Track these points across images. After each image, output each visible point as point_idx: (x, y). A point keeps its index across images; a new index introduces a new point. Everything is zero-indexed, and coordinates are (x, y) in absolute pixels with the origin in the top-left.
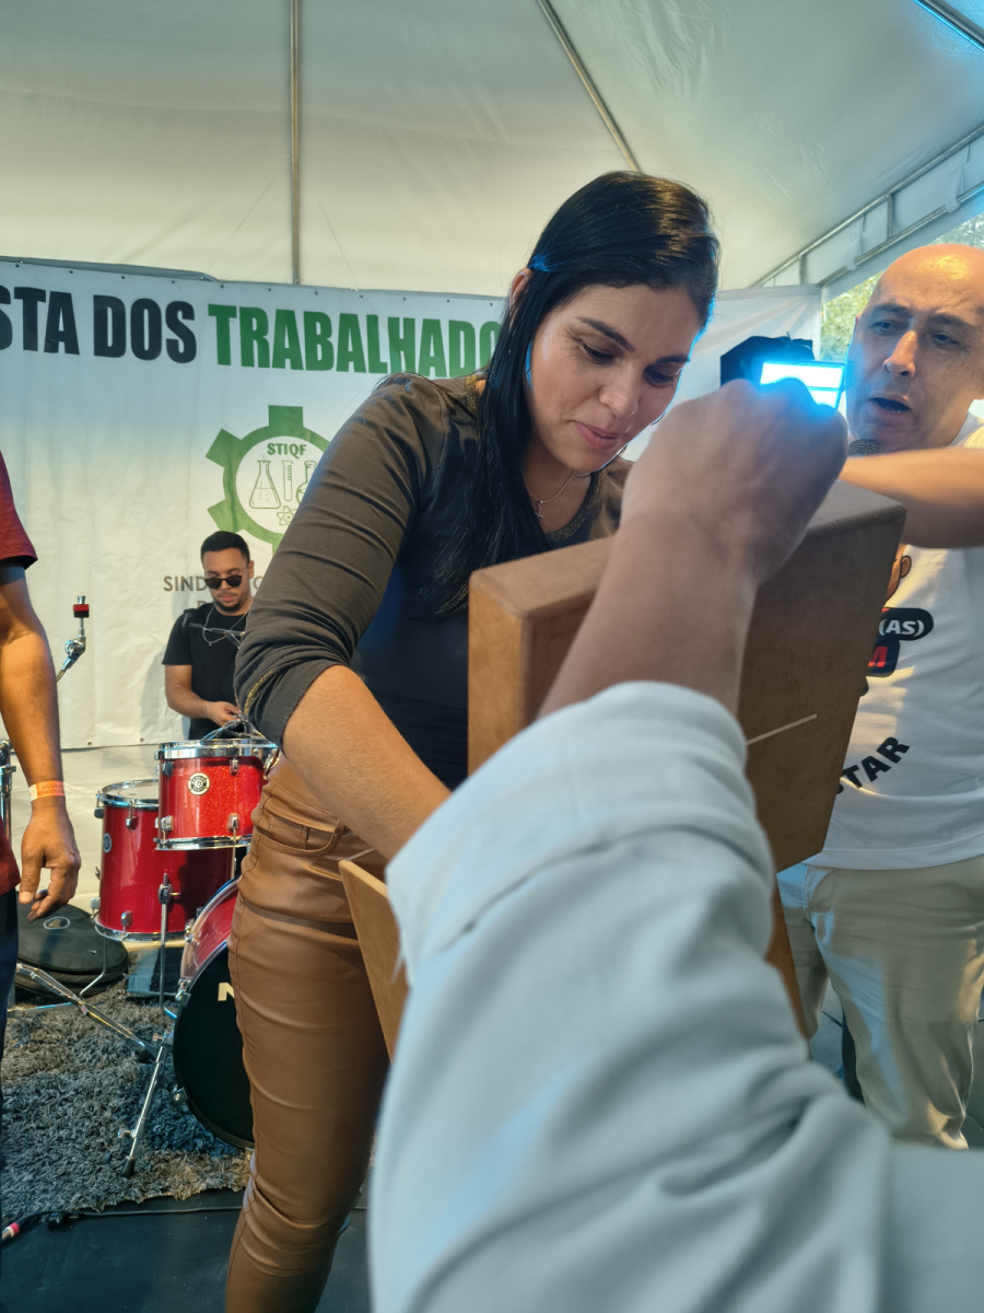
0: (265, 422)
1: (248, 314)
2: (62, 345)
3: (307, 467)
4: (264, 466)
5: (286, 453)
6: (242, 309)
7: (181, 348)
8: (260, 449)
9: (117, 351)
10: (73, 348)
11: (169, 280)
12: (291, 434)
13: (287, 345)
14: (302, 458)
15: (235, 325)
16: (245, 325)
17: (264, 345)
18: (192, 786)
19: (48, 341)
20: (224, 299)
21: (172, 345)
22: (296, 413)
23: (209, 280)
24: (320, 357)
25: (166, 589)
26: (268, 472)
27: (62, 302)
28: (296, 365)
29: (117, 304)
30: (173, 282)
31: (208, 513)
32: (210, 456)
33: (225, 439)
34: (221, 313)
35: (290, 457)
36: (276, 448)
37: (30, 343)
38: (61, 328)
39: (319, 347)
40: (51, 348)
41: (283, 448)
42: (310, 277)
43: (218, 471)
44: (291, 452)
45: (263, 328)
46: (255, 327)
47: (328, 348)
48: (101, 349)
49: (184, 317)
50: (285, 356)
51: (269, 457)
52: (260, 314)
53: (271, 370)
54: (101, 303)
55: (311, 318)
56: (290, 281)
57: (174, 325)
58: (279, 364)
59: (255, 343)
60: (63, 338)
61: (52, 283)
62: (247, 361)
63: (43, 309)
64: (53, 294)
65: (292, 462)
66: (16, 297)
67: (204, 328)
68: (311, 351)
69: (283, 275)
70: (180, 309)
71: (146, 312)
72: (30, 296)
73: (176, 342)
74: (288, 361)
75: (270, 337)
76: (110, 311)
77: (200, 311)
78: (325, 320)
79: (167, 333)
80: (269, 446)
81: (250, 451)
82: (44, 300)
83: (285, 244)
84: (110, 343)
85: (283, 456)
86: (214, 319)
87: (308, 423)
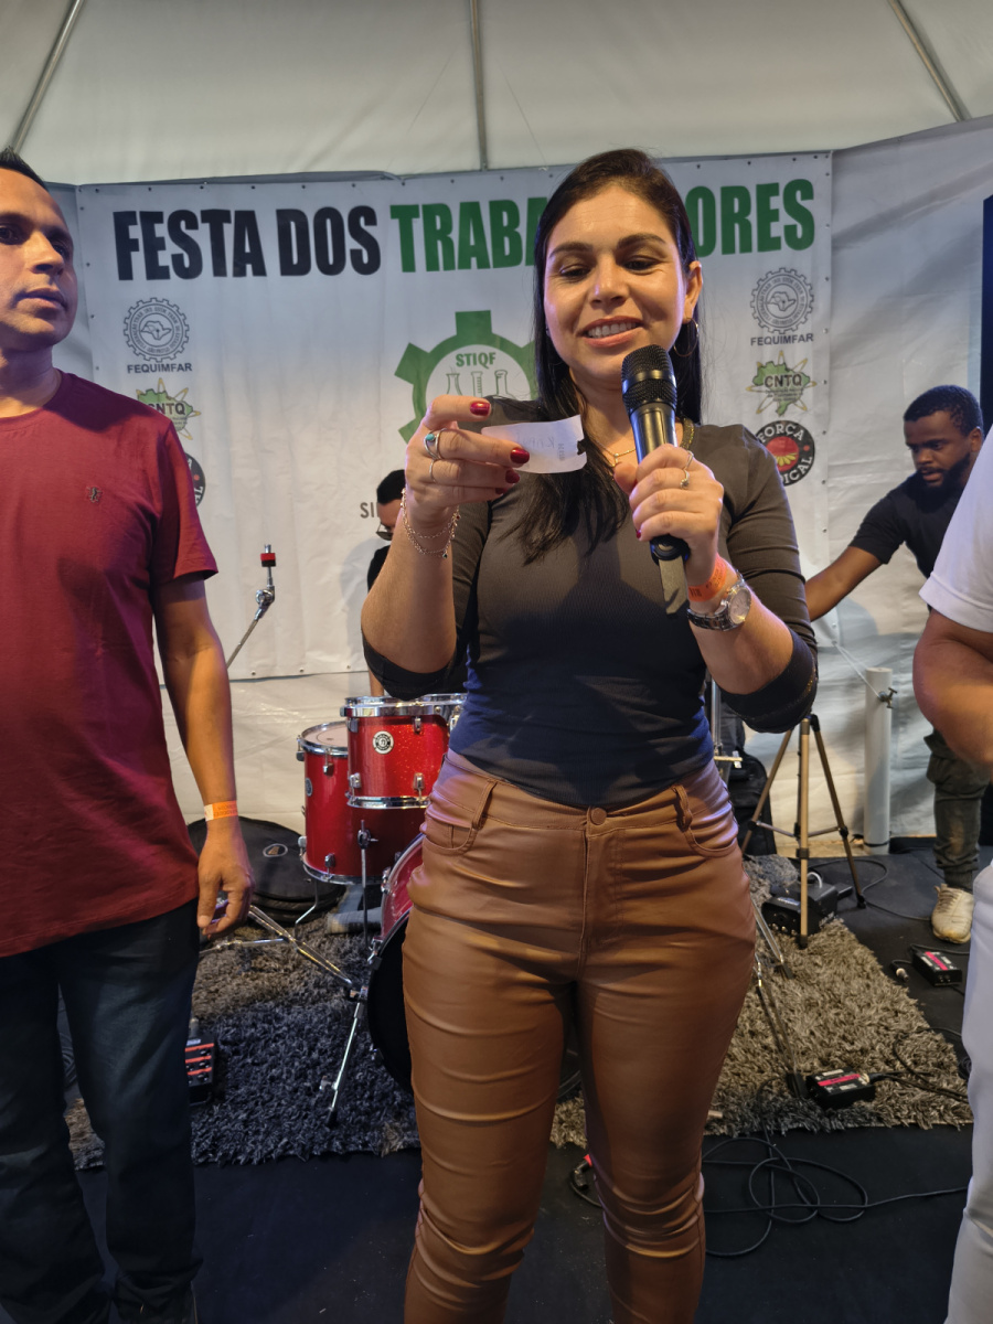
0: (451, 331)
1: (431, 211)
2: (249, 268)
3: (497, 378)
4: (452, 379)
5: (475, 363)
6: (425, 207)
7: (365, 259)
8: (449, 361)
9: (303, 269)
10: (260, 270)
11: (350, 183)
12: (480, 341)
13: (472, 242)
14: (492, 368)
15: (418, 225)
16: (429, 224)
17: (448, 245)
18: (377, 744)
19: (236, 264)
20: (407, 197)
21: (356, 255)
22: (483, 318)
23: (389, 179)
24: (507, 251)
25: (362, 516)
26: (457, 386)
27: (246, 221)
28: (483, 264)
29: (298, 216)
30: (354, 186)
31: (399, 435)
32: (399, 373)
33: (413, 352)
34: (403, 214)
35: (479, 367)
36: (465, 359)
37: (219, 270)
38: (247, 250)
39: (507, 241)
40: (239, 272)
41: (471, 358)
42: (498, 159)
43: (406, 389)
44: (481, 362)
45: (447, 226)
46: (438, 226)
47: (515, 239)
48: (288, 269)
49: (367, 223)
50: (472, 255)
51: (458, 370)
52: (443, 210)
53: (458, 273)
54: (284, 217)
55: (497, 207)
56: (477, 167)
57: (358, 234)
58: (465, 265)
59: (440, 244)
60: (250, 260)
61: (235, 201)
62: (432, 265)
63: (229, 230)
64: (238, 214)
65: (482, 373)
66: (204, 221)
67: (386, 232)
68: (498, 245)
69: (469, 160)
70: (362, 215)
71: (329, 222)
72: (216, 218)
73: (360, 252)
74: (474, 261)
75: (455, 235)
76: (293, 225)
77: (383, 214)
78: (511, 208)
79: (351, 243)
80: (458, 357)
81: (438, 365)
82: (229, 221)
83: (469, 126)
84: (295, 261)
85: (472, 368)
86: (396, 223)
87: (497, 329)
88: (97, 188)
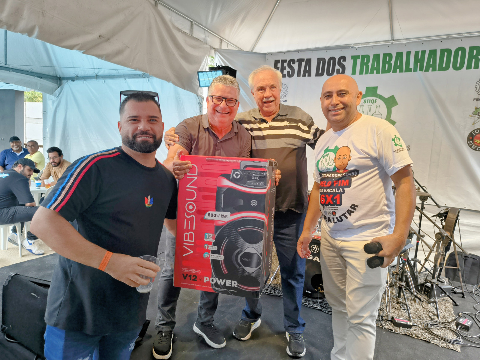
2: (307, 74)
4: (361, 107)
6: (362, 56)
7: (341, 71)
8: (361, 101)
9: (322, 74)
12: (373, 96)
13: (375, 66)
15: (359, 61)
16: (362, 61)
20: (356, 53)
23: (353, 48)
24: (387, 68)
26: (363, 109)
27: (309, 61)
28: (378, 72)
29: (323, 60)
30: (341, 50)
34: (355, 58)
35: (371, 104)
37: (299, 75)
38: (307, 69)
39: (387, 65)
40: (304, 75)
41: (369, 101)
44: (372, 102)
45: (368, 61)
46: (365, 61)
47: (390, 65)
48: (318, 74)
49: (343, 61)
50: (374, 70)
51: (364, 104)
52: (368, 57)
54: (319, 60)
55: (385, 55)
57: (340, 64)
58: (372, 72)
59: (365, 66)
61: (305, 56)
62: (361, 73)
63: (303, 64)
64: (307, 59)
65: (371, 106)
66: (297, 62)
67: (349, 64)
68: (384, 66)
69: (386, 37)
71: (332, 61)
72: (300, 61)
73: (339, 69)
75: (370, 64)
76: (321, 62)
77: (348, 58)
78: (390, 55)
79: (337, 67)
80: (364, 101)
83: (387, 27)
84: (320, 72)
86: (352, 60)
87: (379, 92)
88: (272, 54)
